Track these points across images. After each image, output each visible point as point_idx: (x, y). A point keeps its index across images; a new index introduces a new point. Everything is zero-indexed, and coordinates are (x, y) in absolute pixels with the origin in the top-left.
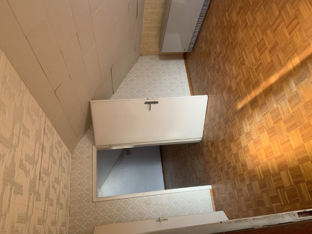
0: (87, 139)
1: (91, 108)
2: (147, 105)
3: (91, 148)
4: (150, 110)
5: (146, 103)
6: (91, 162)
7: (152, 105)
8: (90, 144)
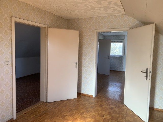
0: (135, 24)
1: (149, 24)
2: (146, 70)
3: (128, 27)
4: (141, 72)
5: (147, 69)
6: (118, 28)
7: (146, 74)
8: (131, 26)
